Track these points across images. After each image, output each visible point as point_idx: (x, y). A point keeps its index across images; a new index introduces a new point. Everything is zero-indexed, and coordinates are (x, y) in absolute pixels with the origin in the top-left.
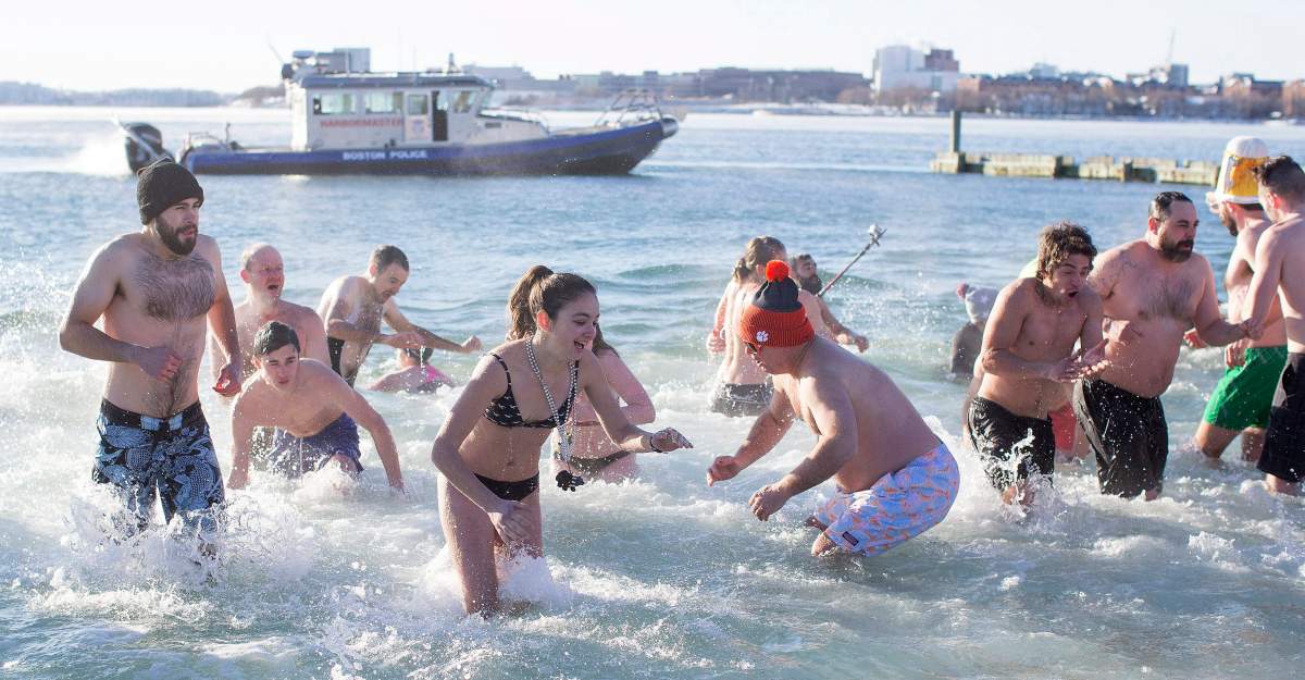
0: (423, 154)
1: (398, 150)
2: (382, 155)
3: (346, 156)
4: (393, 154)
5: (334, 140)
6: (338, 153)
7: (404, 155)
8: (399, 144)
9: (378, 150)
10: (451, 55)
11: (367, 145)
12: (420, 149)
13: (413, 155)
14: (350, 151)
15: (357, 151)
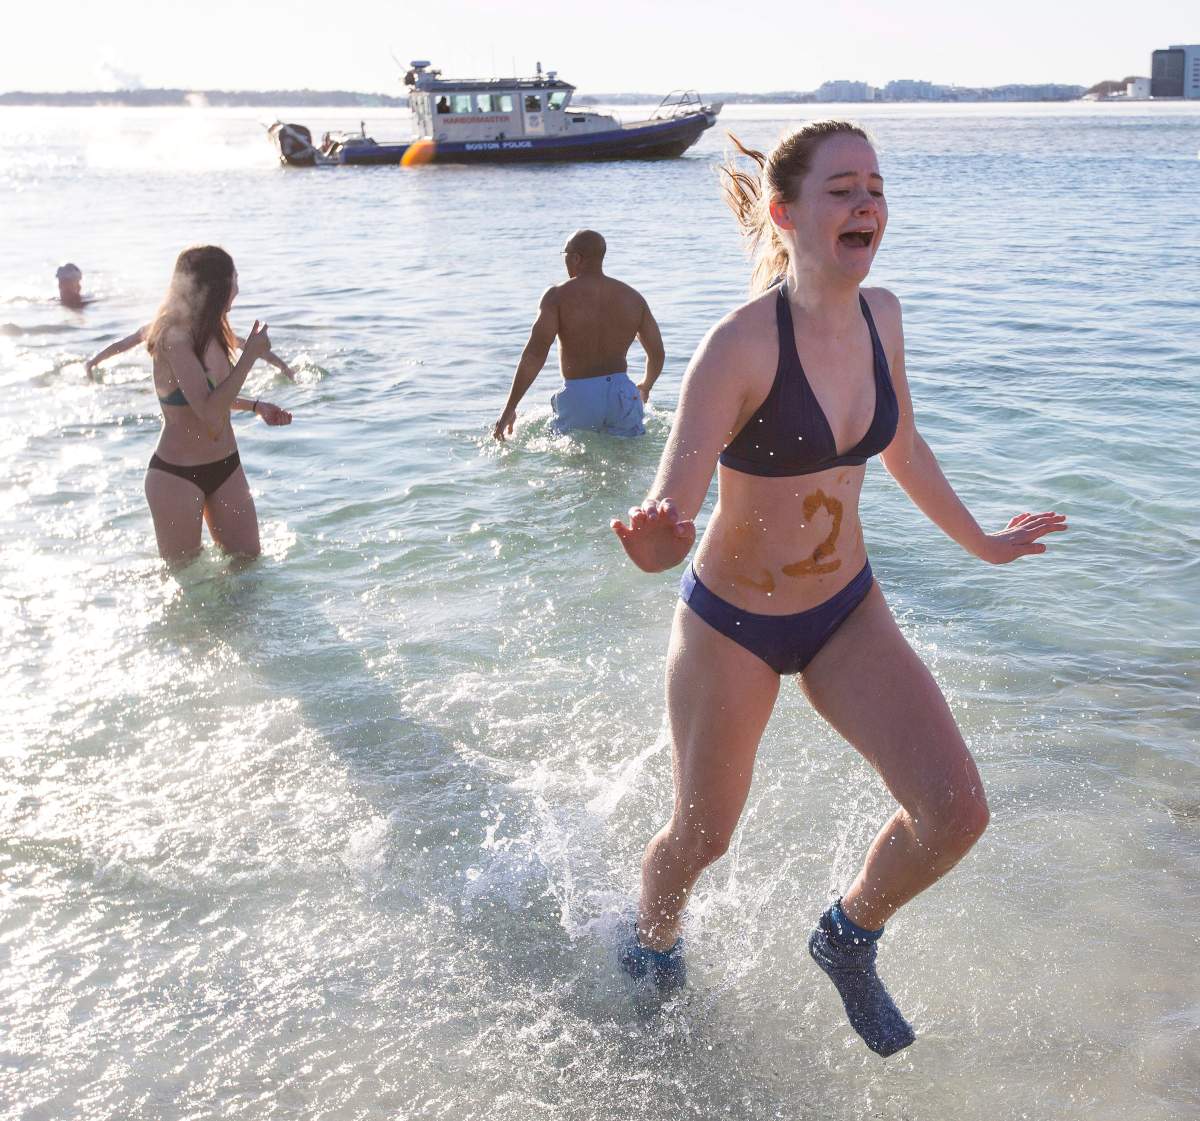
0: (529, 145)
1: (508, 141)
2: (496, 146)
3: (469, 147)
4: (505, 145)
5: (456, 134)
6: (462, 145)
7: (514, 145)
8: (508, 136)
9: (492, 142)
10: (539, 64)
11: (482, 139)
12: (526, 140)
13: (521, 145)
14: (471, 143)
15: (477, 143)
